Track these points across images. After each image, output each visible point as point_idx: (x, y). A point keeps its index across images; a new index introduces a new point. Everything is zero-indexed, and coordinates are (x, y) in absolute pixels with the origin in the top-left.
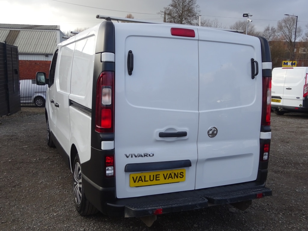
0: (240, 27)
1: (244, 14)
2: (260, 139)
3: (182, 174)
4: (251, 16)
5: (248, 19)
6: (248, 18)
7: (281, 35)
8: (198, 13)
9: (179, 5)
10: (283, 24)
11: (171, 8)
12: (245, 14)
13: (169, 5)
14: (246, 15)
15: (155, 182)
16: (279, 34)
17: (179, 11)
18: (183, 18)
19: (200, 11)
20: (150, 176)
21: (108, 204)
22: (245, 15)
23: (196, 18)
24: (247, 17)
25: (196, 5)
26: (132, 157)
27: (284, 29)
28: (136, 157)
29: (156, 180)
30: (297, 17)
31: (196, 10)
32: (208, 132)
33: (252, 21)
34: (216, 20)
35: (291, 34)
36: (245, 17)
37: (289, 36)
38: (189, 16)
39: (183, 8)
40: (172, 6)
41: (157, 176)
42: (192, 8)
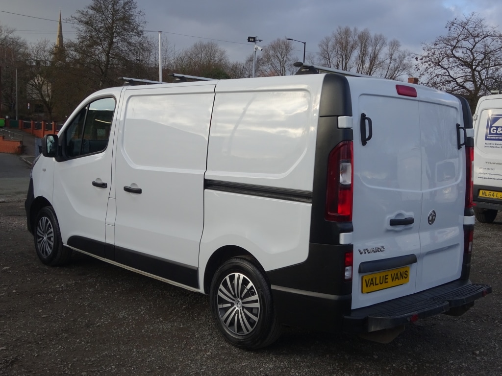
0: (202, 52)
1: (249, 38)
2: (464, 225)
3: (406, 273)
4: (260, 41)
5: (256, 46)
6: (256, 44)
7: (269, 70)
8: (142, 25)
9: (107, 8)
10: (271, 52)
11: (91, 12)
12: (252, 38)
13: (89, 7)
14: (253, 40)
15: (384, 285)
16: (265, 68)
17: (107, 19)
18: (113, 33)
19: (145, 22)
20: (380, 277)
21: (345, 317)
22: (251, 40)
23: (138, 33)
24: (254, 43)
25: (137, 10)
26: (365, 253)
27: (273, 60)
28: (369, 253)
29: (385, 282)
30: (305, 43)
31: (137, 19)
32: (429, 218)
33: (262, 50)
34: (165, 38)
35: (284, 68)
36: (252, 41)
37: (282, 72)
38: (125, 29)
39: (113, 15)
40: (93, 8)
41: (386, 277)
42: (130, 16)
